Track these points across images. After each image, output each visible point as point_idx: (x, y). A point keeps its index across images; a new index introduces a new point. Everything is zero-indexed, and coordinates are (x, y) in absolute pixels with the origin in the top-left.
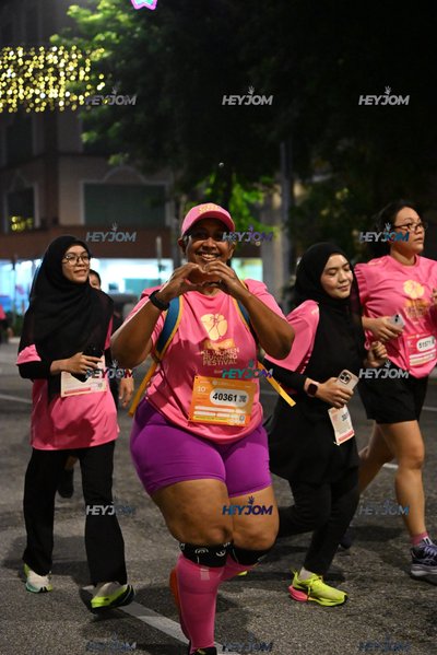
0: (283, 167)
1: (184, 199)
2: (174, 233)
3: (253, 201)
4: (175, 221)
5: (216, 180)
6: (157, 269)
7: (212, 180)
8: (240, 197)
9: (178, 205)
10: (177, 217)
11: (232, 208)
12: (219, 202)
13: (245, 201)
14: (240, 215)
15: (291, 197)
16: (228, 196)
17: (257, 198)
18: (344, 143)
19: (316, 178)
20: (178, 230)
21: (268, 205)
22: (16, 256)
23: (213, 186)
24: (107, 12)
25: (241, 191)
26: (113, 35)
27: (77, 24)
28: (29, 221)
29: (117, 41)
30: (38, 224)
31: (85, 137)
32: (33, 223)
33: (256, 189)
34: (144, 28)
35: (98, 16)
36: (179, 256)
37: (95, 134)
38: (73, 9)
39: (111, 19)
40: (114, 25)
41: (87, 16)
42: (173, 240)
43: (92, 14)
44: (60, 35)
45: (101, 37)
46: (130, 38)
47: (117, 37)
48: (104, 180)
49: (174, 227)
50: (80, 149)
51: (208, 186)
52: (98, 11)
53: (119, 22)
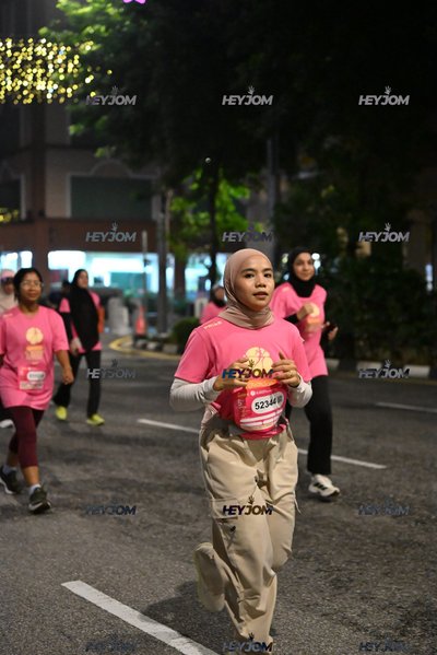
0: (270, 163)
1: (170, 193)
2: (160, 228)
3: (239, 196)
4: (161, 215)
5: (203, 175)
6: (142, 263)
7: (199, 175)
8: (227, 192)
9: (164, 200)
10: (163, 211)
11: (218, 203)
12: (205, 197)
13: (231, 197)
14: (225, 212)
15: (278, 194)
16: (214, 192)
17: (244, 194)
18: (330, 141)
19: (303, 175)
20: (164, 224)
21: (254, 202)
22: (2, 248)
23: (199, 181)
24: (97, 5)
25: (228, 187)
26: (102, 28)
27: (66, 17)
28: (15, 213)
29: (106, 34)
30: (24, 216)
31: (72, 129)
32: (19, 215)
33: (242, 185)
34: (133, 22)
35: (87, 9)
36: (164, 250)
37: (82, 127)
38: (63, 1)
39: (100, 12)
40: (103, 18)
41: (76, 9)
42: (159, 235)
43: (81, 7)
44: (48, 27)
45: (90, 30)
46: (119, 31)
47: (106, 30)
48: (91, 173)
49: (160, 222)
50: (68, 141)
51: (195, 181)
52: (88, 4)
53: (108, 15)
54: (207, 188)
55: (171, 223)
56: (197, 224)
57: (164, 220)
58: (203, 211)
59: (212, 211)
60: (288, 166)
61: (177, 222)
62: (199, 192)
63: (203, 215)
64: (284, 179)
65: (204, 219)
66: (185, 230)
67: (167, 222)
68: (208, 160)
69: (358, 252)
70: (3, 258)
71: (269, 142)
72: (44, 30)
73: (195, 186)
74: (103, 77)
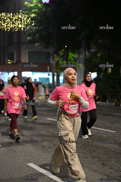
0: (83, 46)
1: (56, 56)
2: (53, 65)
3: (74, 56)
4: (53, 62)
5: (64, 51)
6: (48, 75)
7: (63, 51)
8: (71, 55)
9: (54, 58)
10: (54, 61)
11: (69, 58)
12: (65, 57)
13: (72, 56)
14: (71, 61)
15: (85, 55)
16: (68, 55)
17: (76, 56)
18: (100, 41)
19: (92, 51)
20: (54, 64)
21: (78, 58)
22: (9, 71)
23: (63, 52)
24: (35, 4)
25: (71, 54)
26: (37, 10)
27: (27, 7)
28: (13, 61)
29: (38, 12)
30: (15, 62)
31: (29, 38)
32: (14, 62)
33: (75, 53)
34: (45, 8)
35: (33, 5)
36: (54, 71)
37: (31, 37)
38: (26, 3)
39: (37, 6)
40: (37, 7)
41: (30, 5)
42: (52, 67)
43: (31, 4)
44: (22, 10)
45: (33, 11)
46: (42, 11)
47: (38, 11)
48: (34, 50)
49: (52, 63)
50: (27, 41)
51: (62, 52)
52: (33, 3)
53: (38, 6)
54: (66, 54)
55: (56, 64)
56: (63, 64)
57: (54, 63)
58: (64, 61)
59: (67, 60)
60: (88, 48)
61: (57, 63)
62: (64, 55)
63: (64, 62)
64: (87, 52)
65: (65, 63)
66: (60, 66)
67: (55, 64)
68: (66, 46)
69: (108, 72)
70: (9, 74)
71: (83, 41)
72: (21, 11)
73: (62, 54)
74: (37, 24)
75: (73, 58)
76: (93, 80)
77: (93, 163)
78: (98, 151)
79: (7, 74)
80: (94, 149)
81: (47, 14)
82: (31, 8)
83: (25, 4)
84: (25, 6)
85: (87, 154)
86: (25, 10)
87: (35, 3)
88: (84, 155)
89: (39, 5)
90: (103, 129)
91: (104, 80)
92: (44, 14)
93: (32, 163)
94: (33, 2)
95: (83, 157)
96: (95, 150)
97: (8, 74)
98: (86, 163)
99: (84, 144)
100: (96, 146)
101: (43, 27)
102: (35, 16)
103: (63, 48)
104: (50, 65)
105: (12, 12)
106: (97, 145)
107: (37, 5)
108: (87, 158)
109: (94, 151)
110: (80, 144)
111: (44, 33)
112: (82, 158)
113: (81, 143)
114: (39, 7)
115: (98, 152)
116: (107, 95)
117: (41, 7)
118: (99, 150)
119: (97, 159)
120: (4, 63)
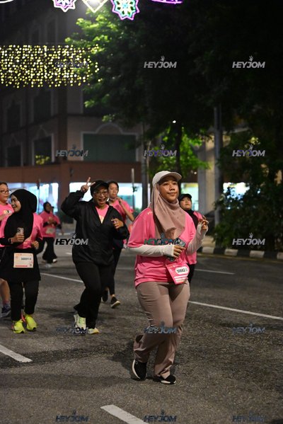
0: (216, 123)
1: (150, 143)
2: (143, 166)
3: (195, 145)
4: (144, 158)
5: (170, 132)
6: (132, 190)
7: (168, 132)
8: (187, 142)
11: (182, 149)
12: (173, 145)
13: (189, 145)
14: (186, 154)
15: (221, 143)
16: (179, 142)
18: (257, 108)
19: (236, 131)
20: (146, 164)
22: (40, 181)
23: (168, 136)
24: (102, 22)
25: (187, 139)
26: (106, 37)
27: (82, 31)
28: (47, 158)
29: (108, 41)
30: (53, 160)
31: (87, 104)
32: (50, 160)
33: (197, 137)
34: (125, 32)
35: (96, 25)
36: (146, 180)
37: (93, 102)
38: (80, 20)
39: (104, 27)
40: (107, 30)
41: (89, 25)
42: (143, 171)
43: (92, 24)
44: (71, 38)
45: (97, 39)
46: (117, 39)
47: (109, 38)
48: (96, 132)
49: (143, 162)
50: (82, 112)
51: (166, 135)
52: (96, 22)
53: (110, 28)
54: (174, 139)
55: (150, 162)
56: (168, 163)
57: (145, 161)
60: (227, 124)
62: (169, 142)
64: (225, 133)
65: (173, 159)
67: (148, 163)
68: (174, 122)
69: (275, 179)
70: (40, 187)
71: (215, 109)
72: (68, 40)
73: (166, 138)
74: (106, 69)
75: (192, 149)
76: (241, 199)
77: (268, 404)
78: (276, 372)
79: (36, 187)
80: (266, 368)
81: (131, 46)
82: (93, 33)
83: (77, 23)
84: (79, 28)
85: (248, 382)
86: (78, 38)
87: (101, 20)
88: (243, 383)
89: (112, 26)
90: (278, 318)
91: (268, 199)
92: (123, 45)
93: (112, 406)
94: (97, 19)
95: (242, 390)
96: (268, 371)
97: (38, 188)
98: (250, 405)
99: (238, 356)
100: (268, 361)
101: (120, 76)
102: (100, 50)
103: (166, 127)
104: (137, 166)
105: (47, 43)
106: (270, 358)
107: (107, 24)
108: (250, 391)
109: (266, 373)
110: (228, 356)
111: (123, 90)
112: (238, 391)
113: (229, 353)
114: (112, 30)
115: (275, 375)
116: (276, 235)
117: (117, 30)
118: (276, 370)
119: (278, 395)
120: (27, 164)
